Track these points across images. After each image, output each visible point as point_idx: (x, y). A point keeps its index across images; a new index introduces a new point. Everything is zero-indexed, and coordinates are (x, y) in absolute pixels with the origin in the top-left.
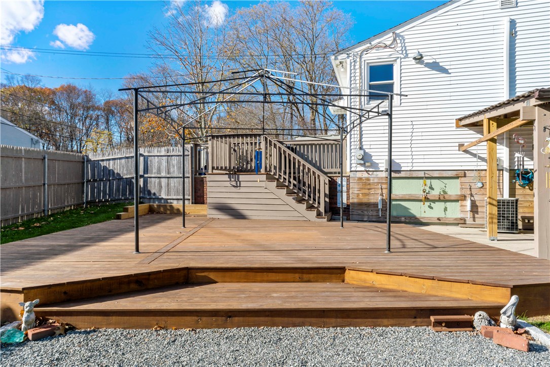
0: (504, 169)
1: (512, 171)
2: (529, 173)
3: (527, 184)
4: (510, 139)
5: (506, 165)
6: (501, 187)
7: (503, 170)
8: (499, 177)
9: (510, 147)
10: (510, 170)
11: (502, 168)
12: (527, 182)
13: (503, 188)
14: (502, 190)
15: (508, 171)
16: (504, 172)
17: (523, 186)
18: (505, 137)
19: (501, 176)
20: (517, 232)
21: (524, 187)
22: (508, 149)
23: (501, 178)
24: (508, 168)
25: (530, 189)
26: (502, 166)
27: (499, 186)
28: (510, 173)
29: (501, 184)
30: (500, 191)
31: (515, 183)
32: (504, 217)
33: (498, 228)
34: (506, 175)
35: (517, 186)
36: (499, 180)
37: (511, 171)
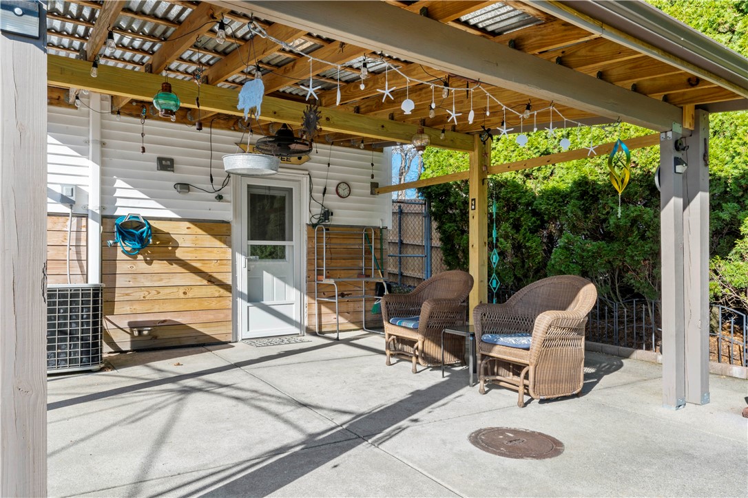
0: (90, 216)
1: (108, 220)
2: (142, 225)
3: (139, 249)
4: (103, 144)
5: (94, 204)
6: (84, 257)
7: (86, 216)
8: (78, 231)
9: (103, 164)
10: (103, 217)
11: (83, 212)
12: (138, 246)
13: (87, 260)
14: (84, 263)
15: (99, 218)
16: (90, 221)
17: (132, 255)
18: (91, 139)
19: (84, 229)
20: (96, 367)
21: (135, 258)
22: (97, 168)
23: (83, 235)
24: (98, 212)
25: (146, 260)
26: (86, 207)
27: (78, 253)
28: (102, 224)
29: (83, 249)
30: (81, 267)
31: (115, 246)
32: (64, 333)
33: (48, 363)
34: (94, 228)
35: (120, 255)
36: (78, 239)
37: (105, 219)
